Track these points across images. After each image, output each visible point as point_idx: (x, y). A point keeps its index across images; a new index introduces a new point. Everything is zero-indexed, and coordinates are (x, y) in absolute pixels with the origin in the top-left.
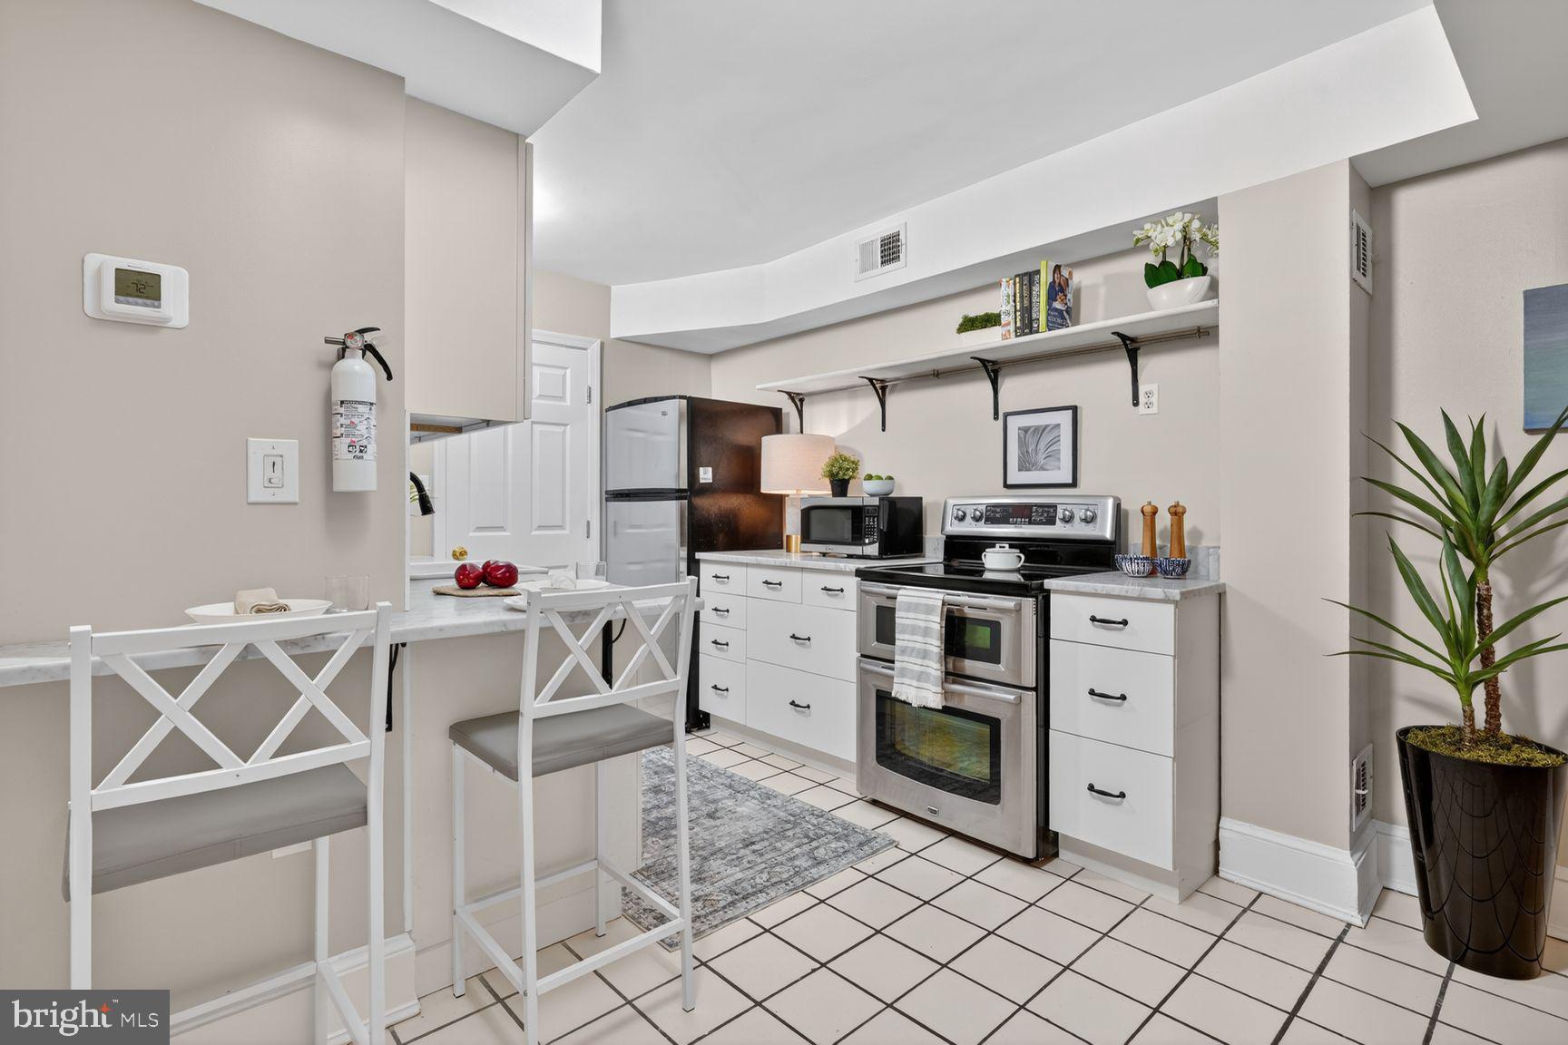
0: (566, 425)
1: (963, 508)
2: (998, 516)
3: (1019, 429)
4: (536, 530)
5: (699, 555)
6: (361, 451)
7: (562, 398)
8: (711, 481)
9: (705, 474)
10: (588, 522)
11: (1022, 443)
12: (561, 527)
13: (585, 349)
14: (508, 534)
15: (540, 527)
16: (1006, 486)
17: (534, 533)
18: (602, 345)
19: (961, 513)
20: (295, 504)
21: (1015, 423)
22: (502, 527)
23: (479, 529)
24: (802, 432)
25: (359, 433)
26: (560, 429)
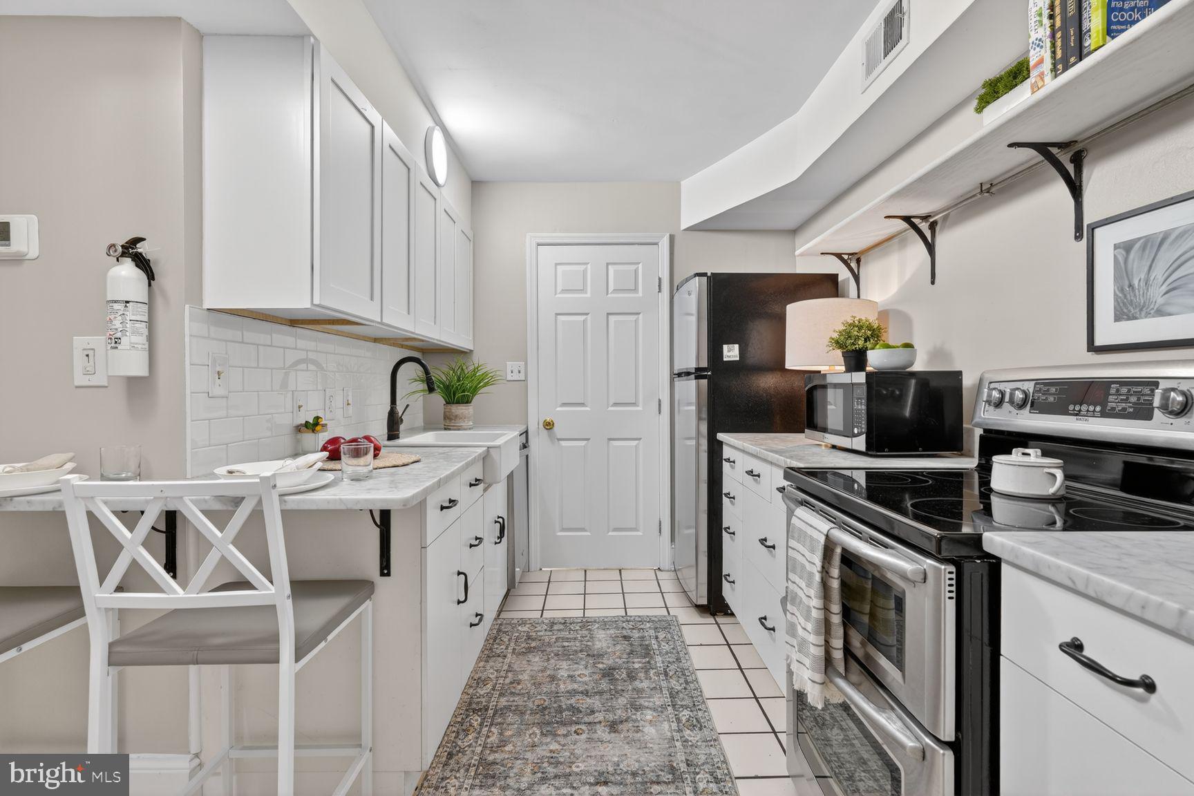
0: (639, 314)
1: (1002, 387)
2: (1051, 399)
3: (1116, 247)
4: (612, 406)
5: (721, 436)
6: (116, 342)
7: (635, 290)
8: (738, 359)
9: (729, 351)
10: (660, 401)
11: (1122, 273)
12: (634, 404)
13: (656, 244)
14: (588, 409)
15: (616, 404)
16: (1092, 347)
17: (610, 409)
18: (672, 238)
19: (996, 394)
20: (106, 387)
21: (1106, 239)
22: (583, 404)
23: (564, 405)
24: (859, 297)
25: (114, 327)
26: (633, 318)
